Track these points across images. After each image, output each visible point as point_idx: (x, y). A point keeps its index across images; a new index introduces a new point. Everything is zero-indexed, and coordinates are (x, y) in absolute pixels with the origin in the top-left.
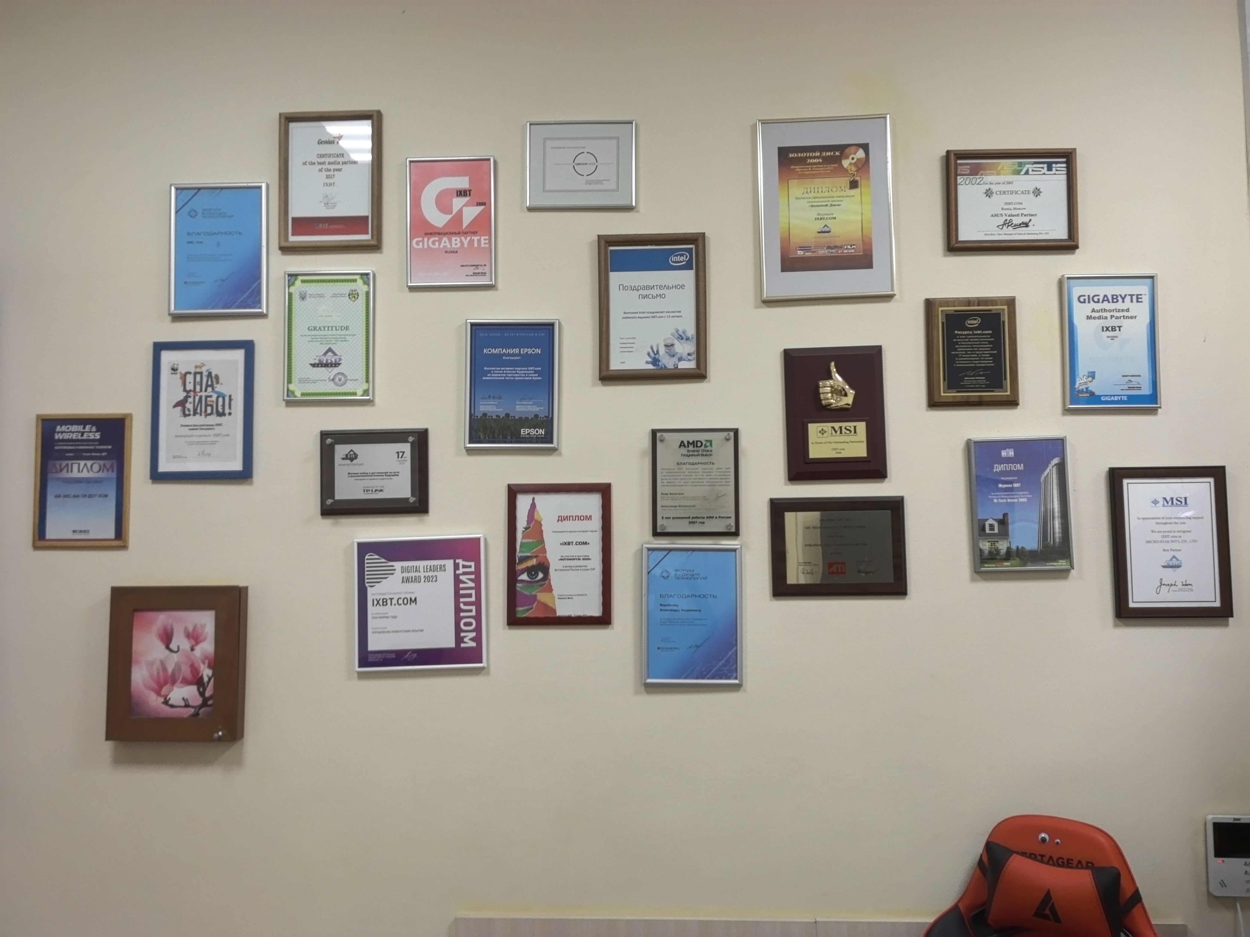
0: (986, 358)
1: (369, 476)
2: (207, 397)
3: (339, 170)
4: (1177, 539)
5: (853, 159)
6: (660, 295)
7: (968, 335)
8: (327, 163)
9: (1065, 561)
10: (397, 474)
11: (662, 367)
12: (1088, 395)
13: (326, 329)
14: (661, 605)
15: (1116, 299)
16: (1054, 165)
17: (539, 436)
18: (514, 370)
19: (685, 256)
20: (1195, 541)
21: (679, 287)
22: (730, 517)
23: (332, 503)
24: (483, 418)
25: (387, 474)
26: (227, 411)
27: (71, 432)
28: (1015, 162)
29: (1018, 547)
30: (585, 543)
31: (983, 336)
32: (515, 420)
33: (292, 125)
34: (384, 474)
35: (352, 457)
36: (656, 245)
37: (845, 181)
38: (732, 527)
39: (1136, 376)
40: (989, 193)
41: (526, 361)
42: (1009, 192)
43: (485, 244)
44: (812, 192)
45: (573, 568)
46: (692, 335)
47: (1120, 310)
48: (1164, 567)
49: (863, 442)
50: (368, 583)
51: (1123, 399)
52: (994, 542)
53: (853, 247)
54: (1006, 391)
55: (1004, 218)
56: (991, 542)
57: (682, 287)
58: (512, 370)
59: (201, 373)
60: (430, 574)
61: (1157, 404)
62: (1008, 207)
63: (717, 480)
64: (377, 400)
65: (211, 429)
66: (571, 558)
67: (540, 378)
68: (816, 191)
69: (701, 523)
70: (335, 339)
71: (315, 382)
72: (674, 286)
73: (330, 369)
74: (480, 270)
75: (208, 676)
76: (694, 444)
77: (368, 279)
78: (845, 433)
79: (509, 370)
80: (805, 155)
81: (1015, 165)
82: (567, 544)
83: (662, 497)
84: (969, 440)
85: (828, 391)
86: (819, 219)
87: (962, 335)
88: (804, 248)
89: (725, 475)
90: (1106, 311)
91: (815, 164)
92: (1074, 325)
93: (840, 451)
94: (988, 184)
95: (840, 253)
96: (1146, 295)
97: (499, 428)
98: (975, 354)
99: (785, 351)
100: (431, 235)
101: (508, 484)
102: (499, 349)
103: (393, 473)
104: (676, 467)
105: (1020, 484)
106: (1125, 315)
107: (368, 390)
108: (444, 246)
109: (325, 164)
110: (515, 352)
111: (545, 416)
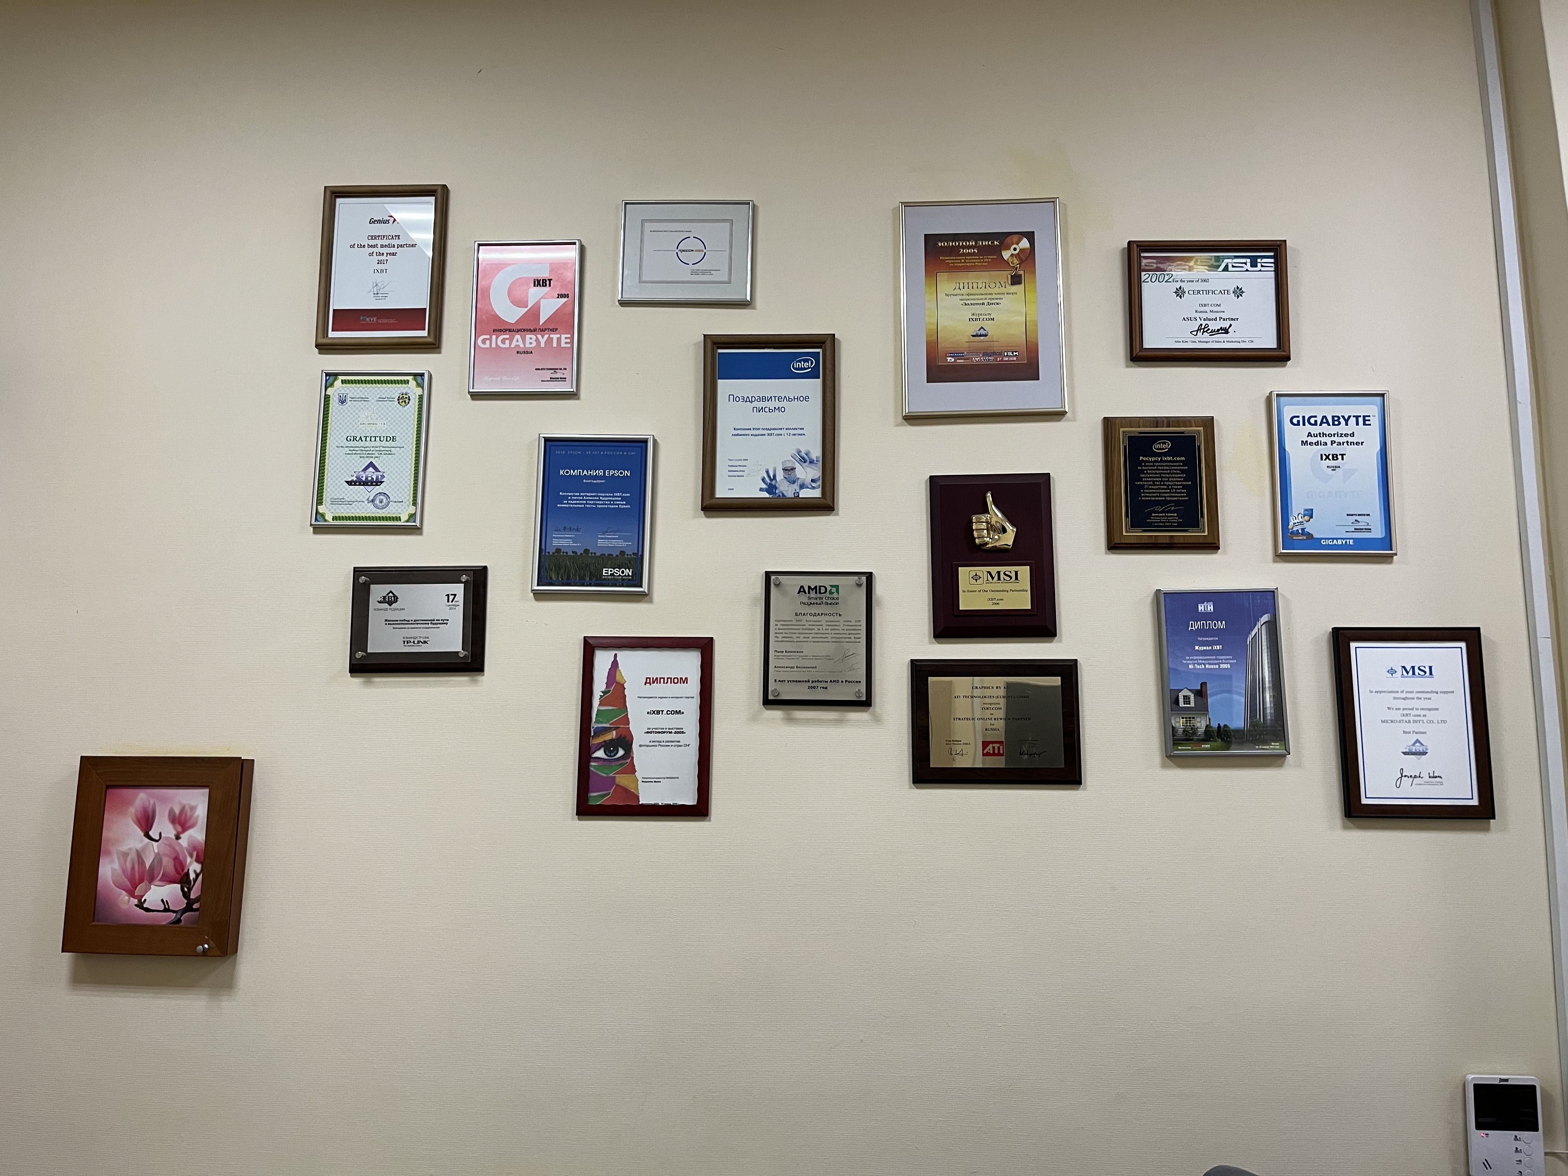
0: (1178, 491)
1: (412, 624)
3: (394, 254)
4: (1421, 718)
5: (1015, 249)
6: (779, 408)
7: (1155, 461)
8: (379, 246)
9: (1278, 744)
10: (445, 622)
11: (779, 495)
12: (1304, 537)
13: (368, 439)
15: (1338, 420)
16: (1259, 260)
18: (597, 496)
19: (810, 362)
20: (1444, 722)
21: (802, 399)
22: (860, 682)
23: (364, 656)
24: (556, 554)
25: (433, 622)
28: (1210, 256)
29: (1219, 724)
30: (679, 712)
31: (1174, 464)
32: (596, 557)
33: (339, 200)
34: (430, 622)
35: (390, 600)
36: (775, 348)
37: (1006, 275)
38: (862, 694)
39: (1364, 515)
40: (1180, 293)
41: (611, 485)
42: (1205, 292)
43: (566, 343)
44: (966, 287)
45: (662, 744)
46: (817, 457)
47: (1342, 434)
48: (1405, 753)
49: (1026, 591)
51: (1348, 543)
52: (1190, 718)
53: (1015, 353)
54: (1204, 532)
55: (1199, 322)
56: (1186, 718)
57: (806, 399)
58: (594, 496)
61: (1391, 550)
62: (1202, 309)
63: (844, 636)
64: (426, 528)
66: (661, 731)
67: (630, 506)
68: (970, 287)
69: (823, 688)
70: (378, 452)
71: (350, 503)
72: (796, 397)
74: (559, 375)
75: (195, 871)
77: (423, 380)
78: (1004, 579)
79: (591, 496)
80: (957, 244)
81: (1211, 259)
82: (656, 712)
83: (775, 656)
84: (1158, 591)
85: (982, 527)
86: (974, 320)
87: (1149, 462)
88: (956, 355)
89: (855, 630)
90: (1325, 435)
91: (969, 254)
92: (1286, 452)
93: (997, 602)
94: (1179, 281)
95: (999, 361)
96: (1375, 416)
97: (576, 569)
98: (1164, 485)
99: (932, 479)
100: (500, 332)
101: (584, 637)
102: (579, 471)
103: (442, 620)
104: (794, 618)
105: (1221, 646)
106: (1349, 441)
107: (415, 514)
108: (516, 345)
109: (377, 247)
110: (599, 474)
111: (633, 553)
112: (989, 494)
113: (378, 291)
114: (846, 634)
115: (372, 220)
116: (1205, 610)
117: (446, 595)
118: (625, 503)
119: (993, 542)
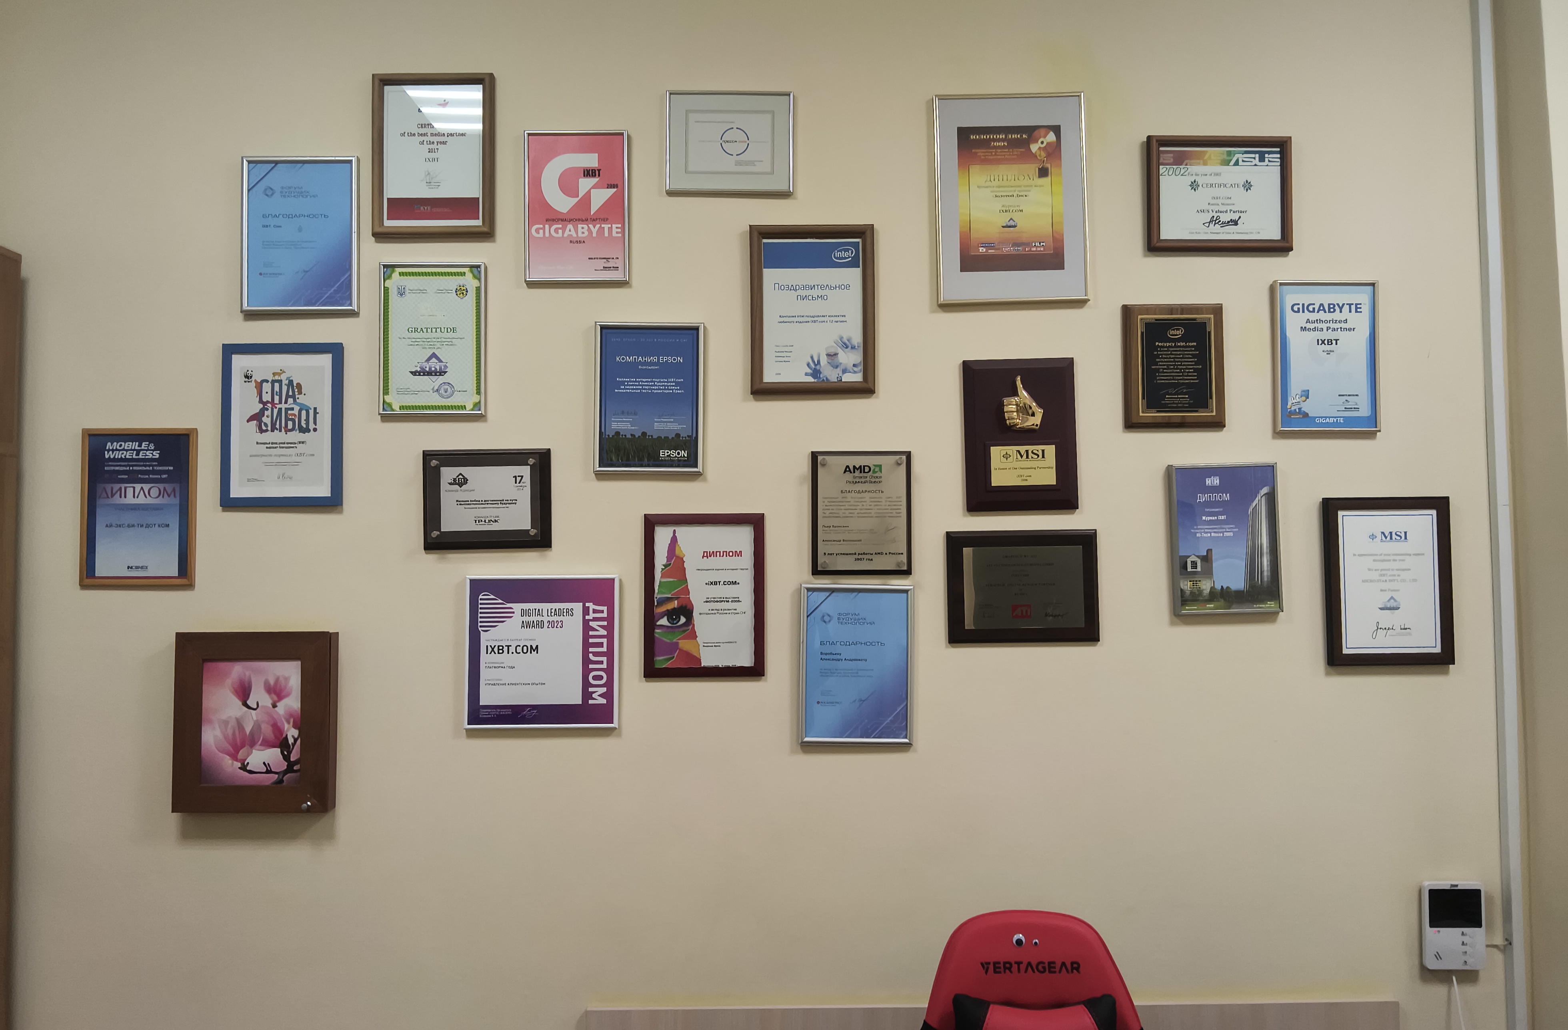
0: (1189, 374)
1: (482, 504)
2: (287, 410)
3: (444, 143)
4: (1396, 578)
6: (822, 296)
7: (1170, 347)
8: (429, 134)
9: (1273, 603)
10: (513, 502)
11: (823, 380)
12: (1301, 416)
13: (429, 330)
14: (822, 653)
15: (1333, 308)
16: (1266, 155)
17: (682, 459)
18: (652, 382)
19: (850, 251)
20: (1415, 580)
21: (843, 287)
22: (902, 554)
23: (438, 535)
24: (616, 437)
25: (502, 502)
26: (312, 426)
27: (124, 450)
28: (1224, 151)
29: (1222, 586)
30: (735, 583)
31: (1187, 349)
32: (652, 440)
33: (387, 88)
34: (499, 502)
35: (461, 482)
36: (816, 238)
37: (1033, 168)
38: (903, 564)
39: (1354, 395)
40: (1194, 186)
41: (665, 371)
42: (1217, 185)
43: (617, 233)
44: (996, 180)
45: (720, 612)
46: (858, 343)
47: (1337, 321)
48: (1381, 609)
49: (1052, 468)
50: (481, 626)
51: (1339, 422)
52: (1196, 581)
53: (1042, 244)
54: (1212, 412)
55: (1211, 214)
56: (1193, 581)
57: (847, 287)
59: (280, 382)
60: (555, 618)
61: (1376, 427)
62: (1215, 201)
63: (885, 510)
64: (490, 415)
65: (293, 447)
66: (719, 600)
68: (1001, 178)
69: (869, 560)
70: (440, 343)
71: (415, 393)
72: (837, 286)
73: (434, 378)
74: (611, 264)
75: (293, 736)
76: (861, 469)
77: (480, 272)
78: (1032, 458)
79: (646, 382)
80: (988, 137)
81: (1223, 154)
82: (713, 583)
83: (823, 530)
84: (1171, 466)
85: (1013, 410)
86: (1004, 211)
87: (1163, 347)
88: (987, 245)
89: (895, 505)
90: (1321, 322)
91: (999, 147)
92: (1287, 338)
93: (1026, 478)
94: (1194, 175)
95: (1027, 251)
96: (1366, 304)
97: (634, 451)
98: (1177, 369)
99: (965, 363)
100: (553, 221)
101: (645, 514)
102: (634, 357)
103: (510, 500)
104: (840, 495)
105: (1225, 516)
106: (1343, 327)
107: (480, 402)
108: (569, 235)
109: (427, 136)
110: (653, 360)
111: (688, 436)
114: (888, 509)
118: (679, 387)
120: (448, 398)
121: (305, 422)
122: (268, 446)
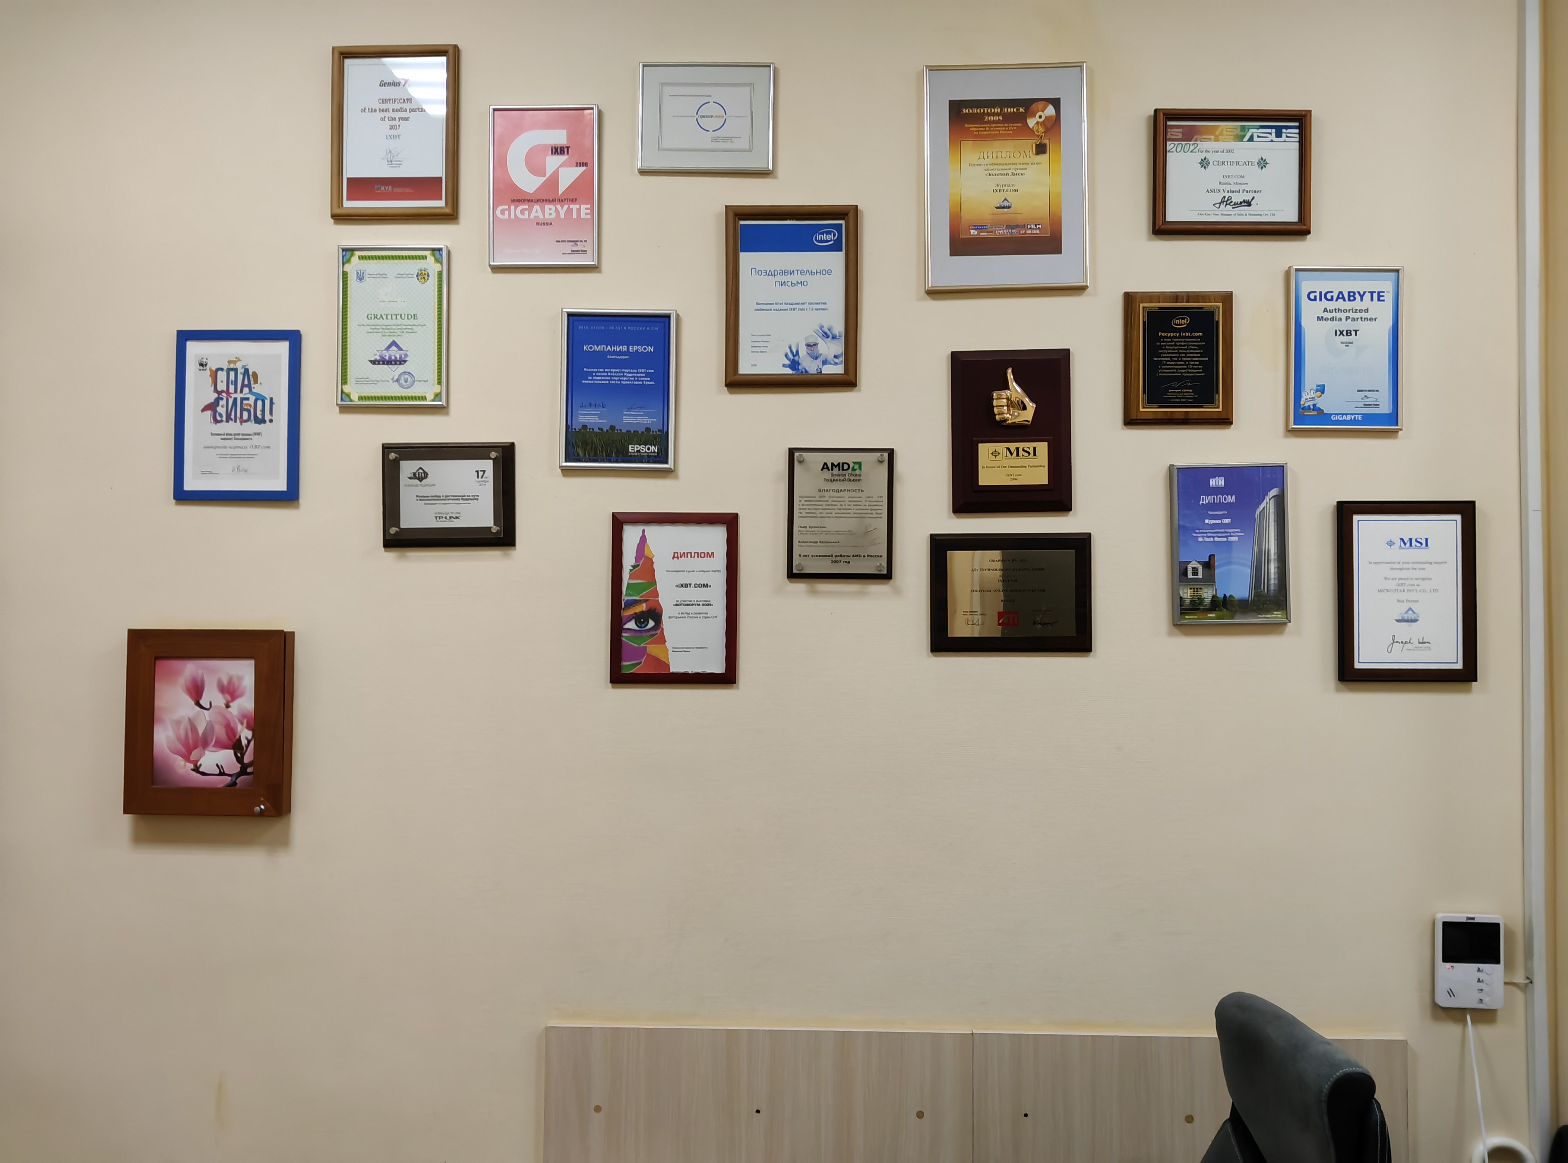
0: (1195, 367)
1: (443, 499)
2: (242, 399)
3: (406, 119)
4: (1416, 587)
6: (801, 282)
7: (1173, 337)
8: (391, 110)
9: (1280, 613)
10: (476, 497)
11: (802, 372)
12: (1315, 413)
13: (389, 317)
15: (1353, 296)
16: (1284, 131)
17: (652, 454)
18: (621, 372)
20: (1435, 591)
21: (824, 273)
22: (881, 556)
23: (397, 531)
24: (583, 430)
25: (464, 498)
26: (267, 417)
28: (1237, 125)
29: (1225, 595)
30: (706, 586)
31: (1192, 340)
32: (622, 434)
33: (348, 62)
34: (460, 498)
35: (421, 476)
36: (797, 220)
37: (1029, 144)
38: (884, 567)
39: (1374, 391)
40: (1204, 163)
41: (635, 361)
42: (1229, 163)
43: (586, 214)
44: (990, 157)
45: (691, 615)
46: (839, 333)
47: (1356, 310)
48: (1398, 621)
49: (1044, 466)
51: (1357, 419)
52: (1197, 589)
53: (1038, 226)
54: (1218, 407)
55: (1222, 194)
56: (1194, 589)
57: (828, 272)
58: (619, 372)
59: (236, 370)
61: (1397, 425)
62: (1227, 180)
63: (866, 511)
64: (452, 407)
65: (248, 439)
66: (689, 603)
67: (653, 383)
68: (995, 156)
69: (846, 562)
70: (400, 330)
71: (375, 382)
72: (818, 271)
73: (393, 367)
74: (580, 247)
75: (247, 738)
76: (839, 466)
77: (441, 255)
78: (1023, 456)
79: (615, 372)
80: (982, 111)
81: (1236, 129)
84: (1172, 466)
86: (998, 191)
87: (1167, 337)
88: (979, 227)
89: (875, 505)
90: (1340, 311)
91: (994, 122)
92: (1302, 328)
93: (1016, 477)
94: (1204, 152)
95: (1023, 234)
96: (1389, 292)
97: (602, 444)
98: (1181, 361)
99: (954, 354)
100: (519, 202)
101: (613, 513)
102: (602, 346)
103: (472, 496)
104: (818, 494)
105: (1230, 520)
106: (1363, 317)
107: (440, 393)
108: (535, 216)
109: (389, 112)
110: (623, 349)
111: (658, 430)
112: (1010, 371)
113: (392, 158)
114: (867, 509)
115: (382, 82)
116: (1216, 485)
117: (476, 471)
118: (649, 379)
119: (1013, 418)
120: (408, 388)
121: (261, 413)
122: (223, 437)
